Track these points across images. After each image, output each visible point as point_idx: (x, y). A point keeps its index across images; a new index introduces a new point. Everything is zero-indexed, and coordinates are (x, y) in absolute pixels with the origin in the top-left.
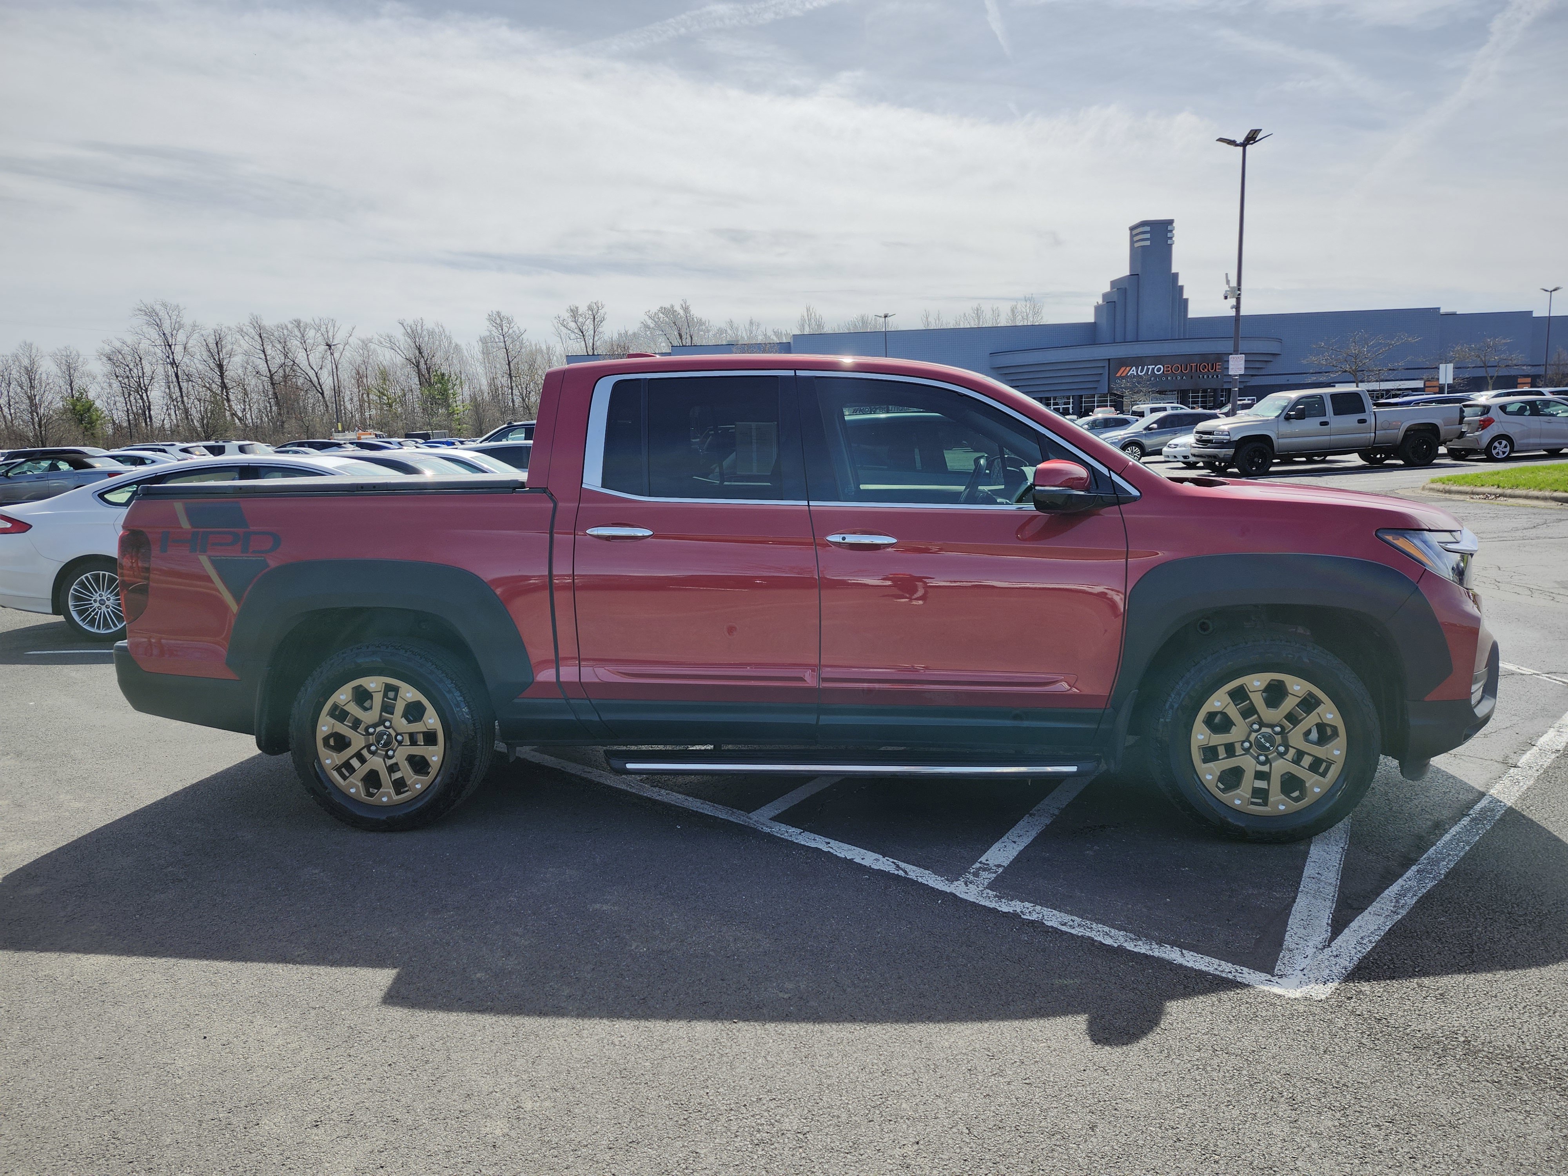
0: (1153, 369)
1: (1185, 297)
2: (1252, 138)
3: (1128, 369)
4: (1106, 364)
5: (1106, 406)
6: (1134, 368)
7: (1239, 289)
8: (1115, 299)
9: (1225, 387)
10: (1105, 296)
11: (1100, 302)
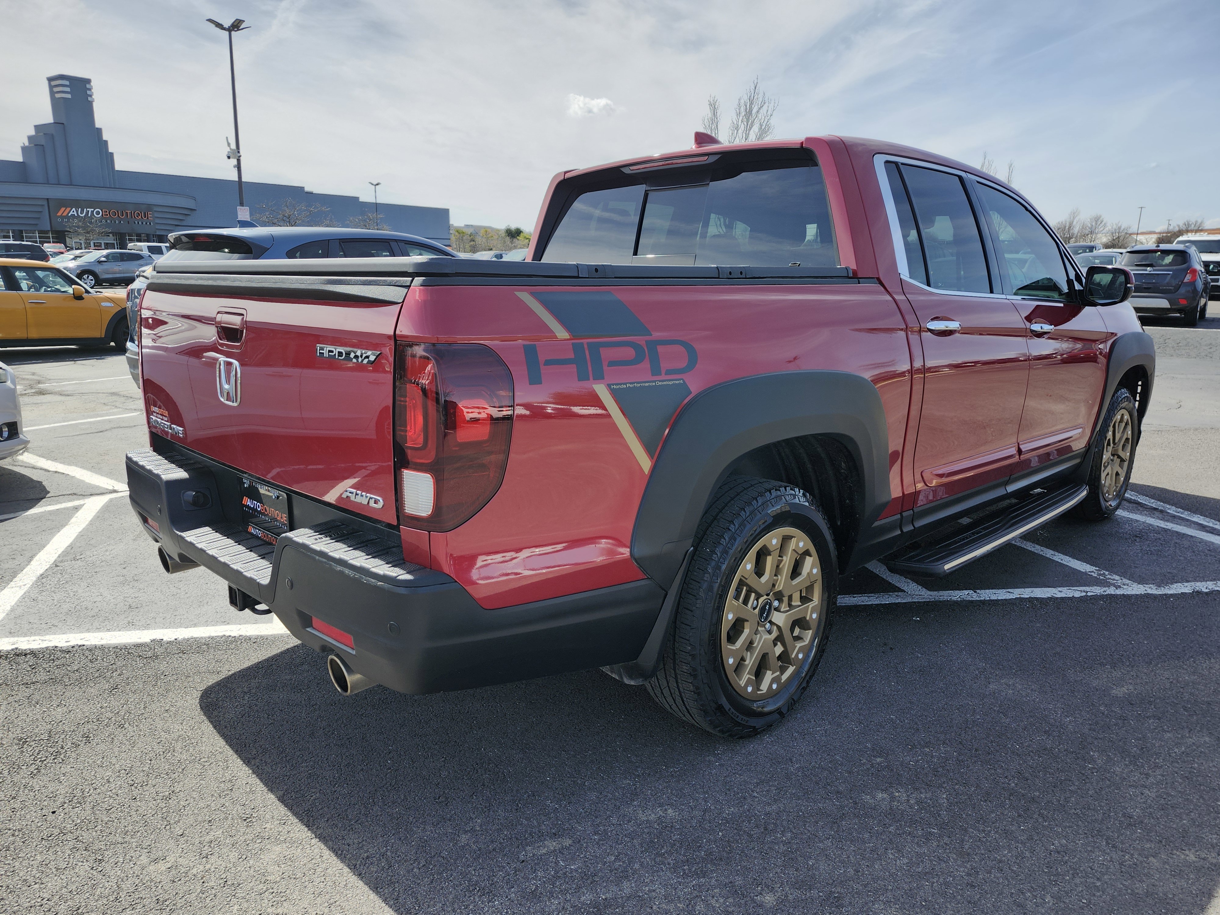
0: (92, 212)
1: (110, 151)
2: (236, 26)
3: (68, 209)
4: (45, 203)
5: (50, 243)
6: (74, 209)
7: (239, 152)
8: (43, 143)
9: (158, 233)
10: (30, 138)
11: (27, 144)
